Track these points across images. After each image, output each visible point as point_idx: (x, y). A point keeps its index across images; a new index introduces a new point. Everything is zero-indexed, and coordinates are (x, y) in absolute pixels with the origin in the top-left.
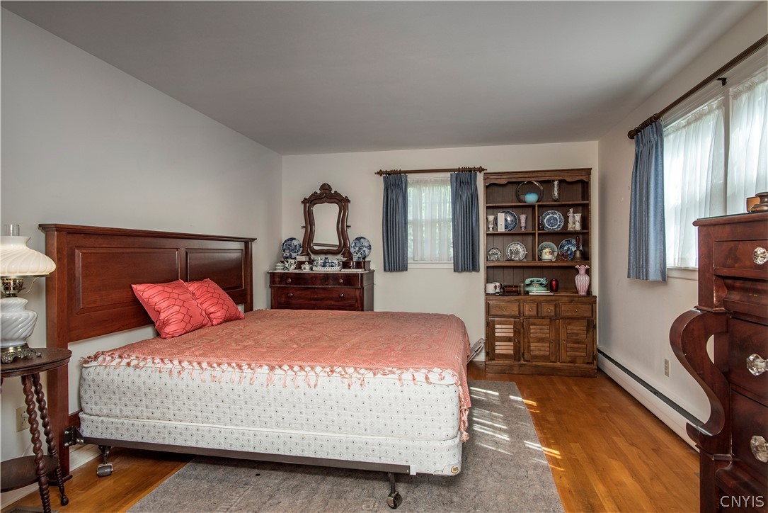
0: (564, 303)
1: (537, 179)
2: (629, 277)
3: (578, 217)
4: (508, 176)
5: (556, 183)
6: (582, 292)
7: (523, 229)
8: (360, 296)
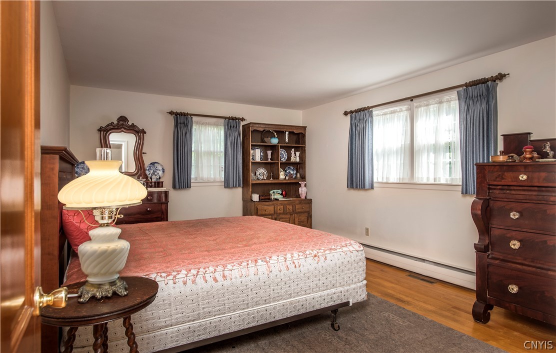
0: (297, 204)
1: (275, 129)
2: (347, 187)
3: (298, 154)
4: (265, 126)
5: (287, 133)
6: (303, 198)
7: (269, 160)
8: (165, 209)
